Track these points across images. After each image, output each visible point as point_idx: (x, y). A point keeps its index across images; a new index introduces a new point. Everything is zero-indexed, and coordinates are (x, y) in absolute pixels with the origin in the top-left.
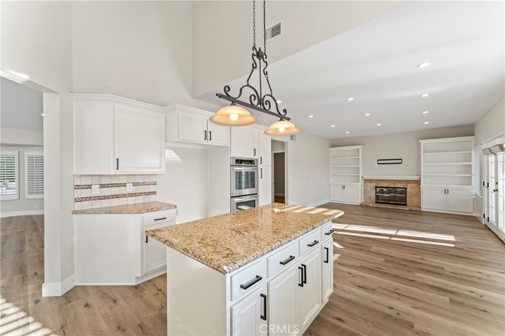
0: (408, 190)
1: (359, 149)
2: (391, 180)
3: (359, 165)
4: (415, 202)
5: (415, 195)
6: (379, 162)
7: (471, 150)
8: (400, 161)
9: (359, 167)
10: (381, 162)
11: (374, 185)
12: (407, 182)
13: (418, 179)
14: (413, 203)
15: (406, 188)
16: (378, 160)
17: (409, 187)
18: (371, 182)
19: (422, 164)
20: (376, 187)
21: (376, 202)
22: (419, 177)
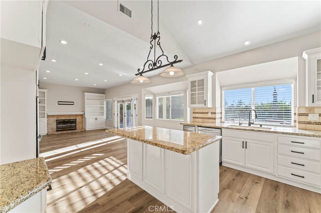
0: (77, 120)
1: (45, 92)
2: (67, 115)
3: (45, 104)
4: (81, 127)
5: (81, 123)
6: (59, 103)
7: (103, 100)
8: (73, 103)
9: (45, 106)
10: (60, 103)
11: (55, 119)
12: (77, 115)
13: (83, 114)
14: (80, 127)
15: (76, 119)
16: (58, 102)
17: (78, 118)
18: (53, 117)
19: (86, 106)
20: (57, 120)
21: (57, 131)
22: (84, 113)
